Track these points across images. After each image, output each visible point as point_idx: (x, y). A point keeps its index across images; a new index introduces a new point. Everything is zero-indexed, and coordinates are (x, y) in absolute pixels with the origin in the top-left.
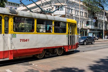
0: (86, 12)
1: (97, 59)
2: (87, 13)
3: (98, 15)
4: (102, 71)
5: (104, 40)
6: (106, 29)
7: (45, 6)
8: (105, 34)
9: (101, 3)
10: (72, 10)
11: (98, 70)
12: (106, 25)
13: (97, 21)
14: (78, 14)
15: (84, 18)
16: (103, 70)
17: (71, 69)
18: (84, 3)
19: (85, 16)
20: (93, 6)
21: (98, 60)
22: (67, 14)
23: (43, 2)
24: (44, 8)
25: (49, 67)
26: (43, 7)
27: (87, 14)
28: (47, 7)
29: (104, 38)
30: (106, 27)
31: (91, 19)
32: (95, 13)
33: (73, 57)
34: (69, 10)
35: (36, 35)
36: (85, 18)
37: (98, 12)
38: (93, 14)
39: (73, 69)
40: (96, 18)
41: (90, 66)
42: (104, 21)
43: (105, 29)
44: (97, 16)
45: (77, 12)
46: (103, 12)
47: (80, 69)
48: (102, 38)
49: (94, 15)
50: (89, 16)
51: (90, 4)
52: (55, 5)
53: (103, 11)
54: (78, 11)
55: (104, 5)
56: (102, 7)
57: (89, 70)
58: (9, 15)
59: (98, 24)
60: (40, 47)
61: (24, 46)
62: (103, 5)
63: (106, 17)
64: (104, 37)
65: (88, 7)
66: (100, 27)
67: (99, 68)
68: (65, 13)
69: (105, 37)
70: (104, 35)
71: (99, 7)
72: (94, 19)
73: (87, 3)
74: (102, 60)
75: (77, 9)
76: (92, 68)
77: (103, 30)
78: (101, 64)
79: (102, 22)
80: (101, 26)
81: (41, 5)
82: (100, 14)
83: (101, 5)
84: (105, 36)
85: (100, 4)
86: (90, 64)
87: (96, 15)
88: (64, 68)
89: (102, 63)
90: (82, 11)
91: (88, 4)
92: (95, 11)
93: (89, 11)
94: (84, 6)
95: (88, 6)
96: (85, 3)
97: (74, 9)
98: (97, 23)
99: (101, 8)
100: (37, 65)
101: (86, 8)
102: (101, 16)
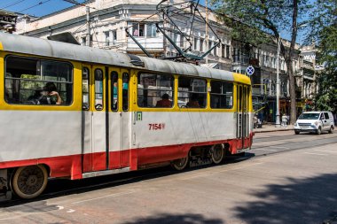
0: (225, 42)
1: (259, 184)
2: (228, 46)
3: (261, 54)
4: (275, 221)
5: (278, 127)
6: (285, 95)
7: (100, 23)
8: (280, 110)
9: (268, 19)
10: (183, 35)
11: (261, 219)
12: (285, 85)
13: (258, 70)
14: (201, 49)
15: (220, 61)
16: (276, 217)
17: (180, 217)
18: (221, 15)
19: (223, 57)
20: (246, 26)
21: (263, 189)
22: (168, 50)
23: (92, 10)
24: (96, 27)
25: (111, 214)
26: (94, 25)
27: (228, 49)
28: (106, 25)
29: (278, 122)
30: (283, 88)
31: (242, 65)
32: (253, 45)
33: (186, 181)
34: (176, 37)
35: (177, 113)
36: (224, 62)
37: (261, 43)
38: (247, 48)
39: (188, 220)
40: (254, 62)
41: (239, 209)
42: (278, 72)
43: (281, 93)
44: (258, 55)
45: (198, 42)
46: (274, 43)
47: (208, 216)
48: (272, 120)
49: (248, 55)
50: (234, 56)
51: (238, 20)
52: (132, 18)
53: (276, 41)
54: (202, 40)
55: (279, 24)
56: (273, 28)
57: (235, 219)
58: (129, 69)
59: (262, 80)
60: (183, 142)
61: (156, 140)
62: (274, 24)
63: (283, 59)
64: (278, 118)
65: (231, 29)
66: (268, 90)
67: (264, 214)
68: (161, 46)
69: (281, 120)
70: (278, 113)
71: (262, 28)
72: (250, 64)
73: (230, 16)
74: (274, 189)
75: (199, 34)
76: (244, 212)
77: (275, 99)
78: (270, 200)
79: (272, 73)
80: (269, 86)
81: (88, 17)
82: (268, 51)
83: (270, 22)
84: (281, 116)
85: (265, 21)
86: (238, 200)
87: (255, 53)
88: (158, 217)
89: (273, 197)
90: (213, 39)
91: (233, 20)
92: (253, 41)
93: (234, 40)
94: (220, 25)
95: (233, 26)
96: (223, 15)
97: (188, 34)
98: (260, 76)
99: (271, 31)
100: (72, 211)
101: (225, 30)
102: (270, 55)
